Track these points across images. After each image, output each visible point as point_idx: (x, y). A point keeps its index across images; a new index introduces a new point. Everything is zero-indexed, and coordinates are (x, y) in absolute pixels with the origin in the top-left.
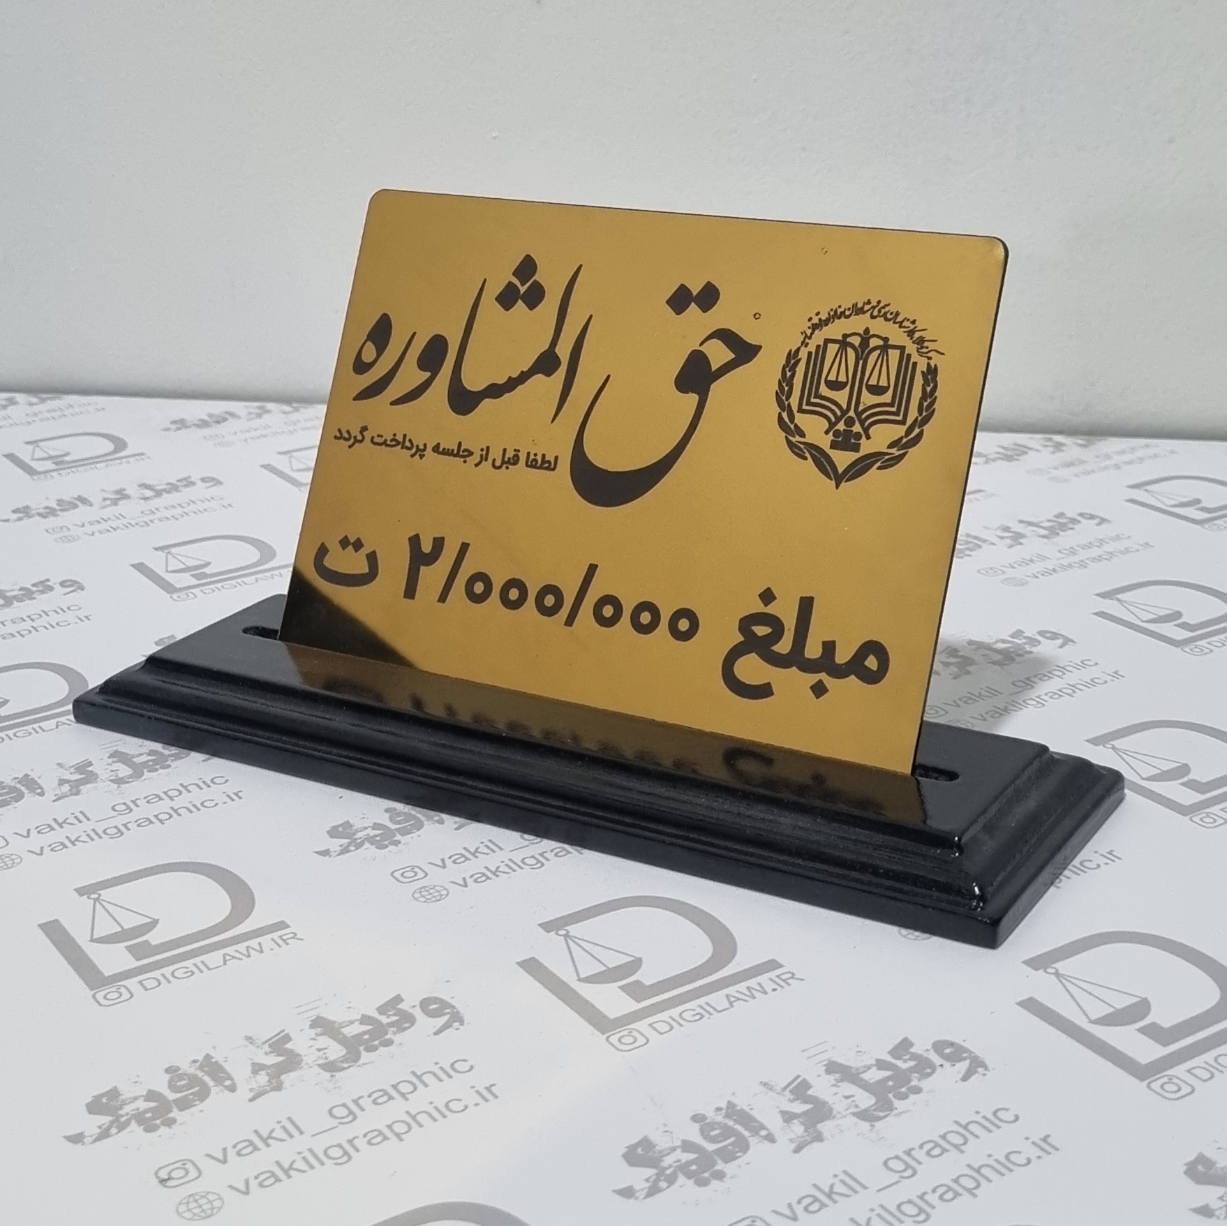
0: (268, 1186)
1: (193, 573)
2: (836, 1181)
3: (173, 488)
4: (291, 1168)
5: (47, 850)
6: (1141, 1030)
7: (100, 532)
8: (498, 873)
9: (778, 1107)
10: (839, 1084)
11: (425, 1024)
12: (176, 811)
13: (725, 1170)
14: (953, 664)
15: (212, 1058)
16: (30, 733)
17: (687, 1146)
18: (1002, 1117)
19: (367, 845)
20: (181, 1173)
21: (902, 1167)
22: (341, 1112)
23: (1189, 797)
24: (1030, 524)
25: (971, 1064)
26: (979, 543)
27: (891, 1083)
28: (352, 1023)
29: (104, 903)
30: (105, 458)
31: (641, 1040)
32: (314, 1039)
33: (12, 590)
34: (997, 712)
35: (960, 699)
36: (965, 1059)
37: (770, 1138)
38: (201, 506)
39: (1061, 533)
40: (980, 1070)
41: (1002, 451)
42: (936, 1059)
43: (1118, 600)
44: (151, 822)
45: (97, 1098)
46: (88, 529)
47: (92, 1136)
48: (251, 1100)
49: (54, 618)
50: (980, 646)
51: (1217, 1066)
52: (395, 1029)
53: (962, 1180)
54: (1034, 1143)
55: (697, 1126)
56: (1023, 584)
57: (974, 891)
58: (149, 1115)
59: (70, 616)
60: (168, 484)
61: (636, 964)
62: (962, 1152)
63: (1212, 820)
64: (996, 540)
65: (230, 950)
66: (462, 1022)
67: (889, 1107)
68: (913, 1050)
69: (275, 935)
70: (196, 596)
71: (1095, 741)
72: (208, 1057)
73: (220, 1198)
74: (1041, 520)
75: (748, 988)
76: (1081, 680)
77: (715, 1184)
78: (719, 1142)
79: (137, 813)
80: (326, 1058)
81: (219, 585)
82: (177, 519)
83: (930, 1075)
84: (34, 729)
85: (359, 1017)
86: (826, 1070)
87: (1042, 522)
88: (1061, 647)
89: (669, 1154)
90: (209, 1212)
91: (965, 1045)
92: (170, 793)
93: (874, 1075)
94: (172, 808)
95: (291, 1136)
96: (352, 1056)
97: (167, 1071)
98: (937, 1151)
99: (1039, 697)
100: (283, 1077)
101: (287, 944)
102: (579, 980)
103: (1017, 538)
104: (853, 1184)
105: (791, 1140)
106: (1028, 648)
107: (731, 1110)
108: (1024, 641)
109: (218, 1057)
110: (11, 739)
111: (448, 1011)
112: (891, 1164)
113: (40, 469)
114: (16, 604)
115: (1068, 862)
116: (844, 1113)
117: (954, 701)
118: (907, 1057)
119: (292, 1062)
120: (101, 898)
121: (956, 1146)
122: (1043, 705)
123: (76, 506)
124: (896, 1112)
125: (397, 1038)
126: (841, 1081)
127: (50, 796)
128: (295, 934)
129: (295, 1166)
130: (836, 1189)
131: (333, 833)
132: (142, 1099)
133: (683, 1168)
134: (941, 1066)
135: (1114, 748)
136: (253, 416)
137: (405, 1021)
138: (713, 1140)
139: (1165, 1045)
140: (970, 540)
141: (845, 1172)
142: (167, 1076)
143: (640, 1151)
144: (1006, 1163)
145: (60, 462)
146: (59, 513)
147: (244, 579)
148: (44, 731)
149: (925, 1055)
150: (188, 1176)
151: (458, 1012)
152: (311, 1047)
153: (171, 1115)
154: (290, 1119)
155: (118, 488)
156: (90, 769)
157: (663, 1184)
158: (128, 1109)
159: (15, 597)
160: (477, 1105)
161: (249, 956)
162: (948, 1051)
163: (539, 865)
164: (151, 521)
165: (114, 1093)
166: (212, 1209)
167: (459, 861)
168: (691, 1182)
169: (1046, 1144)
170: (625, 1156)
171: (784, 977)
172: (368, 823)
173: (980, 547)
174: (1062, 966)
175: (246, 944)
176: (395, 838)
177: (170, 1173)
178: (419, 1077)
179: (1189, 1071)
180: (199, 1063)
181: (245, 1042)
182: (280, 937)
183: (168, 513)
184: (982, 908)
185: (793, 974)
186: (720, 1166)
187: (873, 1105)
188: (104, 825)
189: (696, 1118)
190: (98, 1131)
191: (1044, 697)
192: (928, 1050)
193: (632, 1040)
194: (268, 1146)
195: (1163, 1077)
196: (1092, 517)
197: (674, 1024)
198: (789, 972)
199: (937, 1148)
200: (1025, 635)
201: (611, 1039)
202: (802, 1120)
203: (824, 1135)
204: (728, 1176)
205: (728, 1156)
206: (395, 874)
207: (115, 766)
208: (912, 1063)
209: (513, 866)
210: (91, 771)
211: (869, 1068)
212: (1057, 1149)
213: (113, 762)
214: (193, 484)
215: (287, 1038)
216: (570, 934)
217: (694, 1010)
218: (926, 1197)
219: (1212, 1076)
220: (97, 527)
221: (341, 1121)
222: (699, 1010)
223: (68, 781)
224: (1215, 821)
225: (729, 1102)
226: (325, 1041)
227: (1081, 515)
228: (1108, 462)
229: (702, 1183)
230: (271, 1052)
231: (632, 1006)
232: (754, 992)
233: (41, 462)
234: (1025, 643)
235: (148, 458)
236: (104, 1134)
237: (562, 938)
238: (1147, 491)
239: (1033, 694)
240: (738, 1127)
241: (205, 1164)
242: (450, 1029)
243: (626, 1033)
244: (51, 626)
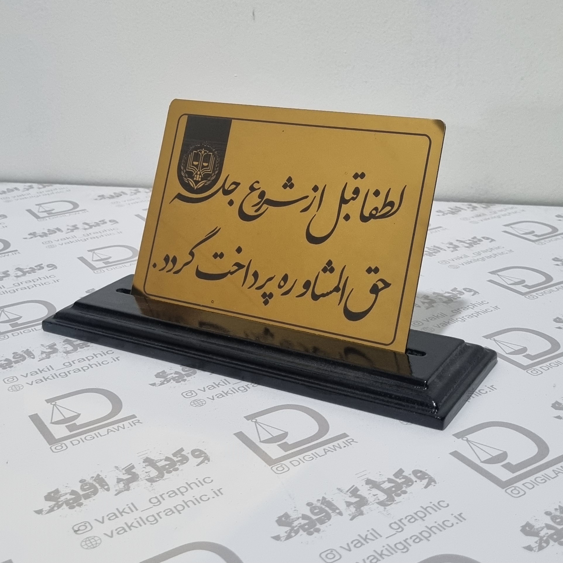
0: (121, 534)
1: (103, 261)
2: (368, 533)
3: (97, 224)
4: (131, 526)
5: (34, 383)
6: (503, 466)
7: (65, 244)
8: (227, 394)
9: (344, 500)
10: (371, 489)
11: (193, 461)
12: (91, 366)
13: (321, 528)
14: (426, 302)
15: (100, 476)
16: (30, 331)
17: (304, 517)
18: (442, 505)
19: (172, 381)
20: (83, 528)
21: (397, 527)
22: (154, 500)
23: (526, 362)
24: (461, 241)
25: (429, 480)
26: (439, 250)
27: (394, 489)
28: (161, 460)
29: (57, 406)
30: (70, 212)
31: (286, 469)
32: (145, 468)
33: (27, 269)
34: (444, 324)
35: (429, 318)
36: (426, 478)
37: (340, 514)
38: (108, 232)
39: (475, 246)
40: (433, 483)
41: (450, 210)
42: (414, 478)
43: (498, 275)
44: (80, 371)
45: (49, 494)
46: (60, 242)
47: (46, 511)
48: (116, 495)
49: (43, 281)
50: (439, 294)
51: (536, 482)
52: (179, 463)
53: (423, 533)
54: (455, 517)
55: (309, 508)
56: (457, 268)
57: (433, 404)
58: (71, 501)
59: (50, 280)
60: (95, 223)
61: (285, 435)
62: (424, 520)
63: (536, 372)
64: (446, 249)
65: (110, 428)
66: (209, 460)
67: (393, 500)
68: (404, 474)
69: (130, 421)
70: (104, 271)
71: (487, 337)
72: (98, 475)
73: (100, 539)
74: (466, 240)
75: (333, 446)
76: (481, 310)
77: (316, 534)
78: (319, 515)
79: (74, 367)
80: (149, 476)
81: (114, 267)
82: (98, 238)
83: (411, 485)
84: (32, 329)
85: (164, 458)
86: (366, 483)
87: (467, 241)
88: (473, 295)
89: (296, 520)
90: (95, 545)
91: (426, 472)
92: (88, 358)
93: (387, 485)
94: (89, 364)
95: (132, 511)
96: (161, 476)
97: (80, 481)
98: (413, 520)
99: (463, 317)
100: (130, 485)
101: (135, 425)
102: (261, 442)
103: (456, 247)
104: (376, 535)
105: (350, 515)
106: (459, 296)
107: (324, 501)
108: (457, 293)
109: (103, 475)
110: (22, 333)
111: (203, 455)
112: (393, 525)
113: (41, 216)
114: (27, 274)
115: (474, 390)
116: (373, 502)
117: (426, 319)
118: (401, 477)
119: (134, 478)
120: (57, 404)
121: (421, 518)
122: (465, 321)
123: (55, 232)
124: (395, 502)
125: (181, 468)
126: (372, 488)
127: (37, 359)
128: (139, 421)
129: (133, 525)
130: (368, 537)
131: (158, 376)
132: (69, 494)
133: (302, 527)
134: (416, 481)
135: (494, 340)
136: (133, 194)
137: (184, 460)
138: (316, 514)
139: (513, 472)
140: (435, 248)
141: (373, 529)
142: (80, 484)
143: (283, 519)
144: (443, 525)
145: (50, 213)
146: (49, 235)
147: (125, 264)
148: (36, 330)
149: (409, 476)
150: (87, 529)
151: (207, 456)
152: (143, 471)
153: (81, 501)
154: (132, 504)
155: (74, 224)
156: (55, 347)
157: (293, 534)
158: (62, 498)
159: (27, 272)
160: (213, 497)
161: (118, 430)
162: (419, 474)
163: (245, 390)
164: (87, 239)
165: (57, 491)
166: (97, 544)
167: (211, 388)
168: (305, 533)
169: (460, 517)
170: (277, 521)
171: (349, 441)
172: (173, 371)
173: (439, 251)
174: (470, 437)
175: (118, 425)
176: (184, 378)
177: (79, 528)
178: (189, 485)
179: (523, 484)
180: (94, 478)
181: (115, 469)
182: (132, 422)
183: (94, 236)
184: (437, 413)
185: (353, 440)
186: (318, 526)
187: (386, 499)
188: (59, 372)
189: (309, 504)
190: (49, 508)
191: (465, 317)
192: (410, 474)
193: (282, 469)
194: (122, 515)
195: (512, 487)
196: (488, 239)
197: (300, 461)
198: (351, 439)
199: (413, 518)
200: (457, 290)
201: (273, 468)
202: (354, 505)
203: (364, 512)
204: (321, 531)
205: (322, 522)
206: (183, 394)
207: (66, 346)
208: (403, 480)
209: (234, 391)
210: (55, 348)
211: (384, 482)
212: (465, 520)
213: (65, 344)
214: (106, 223)
215: (133, 467)
216: (258, 421)
217: (310, 456)
218: (408, 541)
219: (534, 487)
220: (64, 242)
221: (154, 504)
222: (312, 456)
223: (45, 352)
224: (537, 372)
225: (323, 497)
226: (149, 468)
227: (483, 238)
228: (495, 215)
229: (310, 534)
230: (125, 473)
231: (283, 453)
232: (336, 447)
233: (42, 213)
234: (457, 294)
235: (88, 211)
236: (51, 510)
237: (254, 423)
238: (511, 227)
239: (460, 316)
240: (327, 509)
241: (94, 524)
242: (204, 463)
243: (279, 465)
244: (42, 284)
